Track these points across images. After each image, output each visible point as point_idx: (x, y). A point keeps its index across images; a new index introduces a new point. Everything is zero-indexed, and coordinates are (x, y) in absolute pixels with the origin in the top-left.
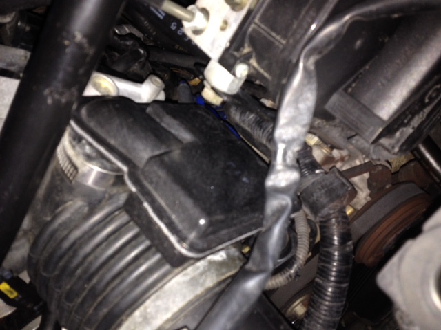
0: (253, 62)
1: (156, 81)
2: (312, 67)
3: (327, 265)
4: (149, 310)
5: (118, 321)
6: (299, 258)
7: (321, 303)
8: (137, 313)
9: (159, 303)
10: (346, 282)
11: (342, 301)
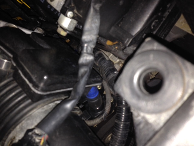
0: (75, 11)
1: (40, 30)
2: (98, 9)
3: (119, 114)
4: (23, 125)
5: (9, 131)
6: (106, 110)
7: (117, 132)
8: (18, 127)
9: (29, 121)
10: (128, 121)
11: (127, 131)
